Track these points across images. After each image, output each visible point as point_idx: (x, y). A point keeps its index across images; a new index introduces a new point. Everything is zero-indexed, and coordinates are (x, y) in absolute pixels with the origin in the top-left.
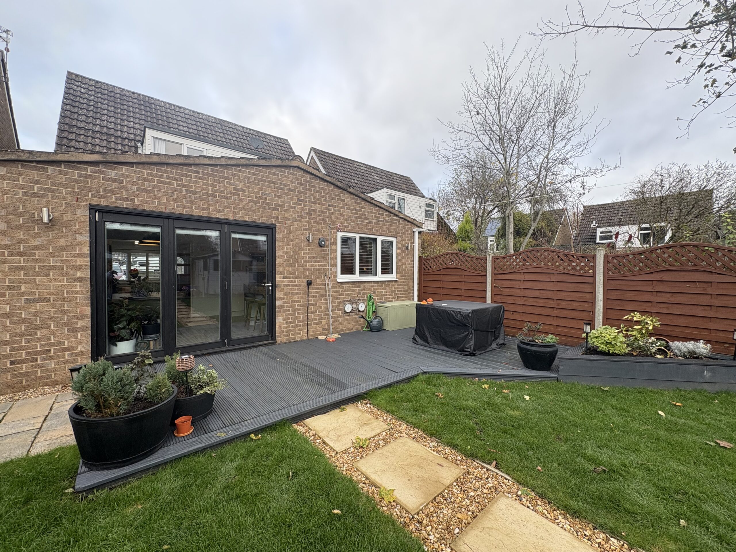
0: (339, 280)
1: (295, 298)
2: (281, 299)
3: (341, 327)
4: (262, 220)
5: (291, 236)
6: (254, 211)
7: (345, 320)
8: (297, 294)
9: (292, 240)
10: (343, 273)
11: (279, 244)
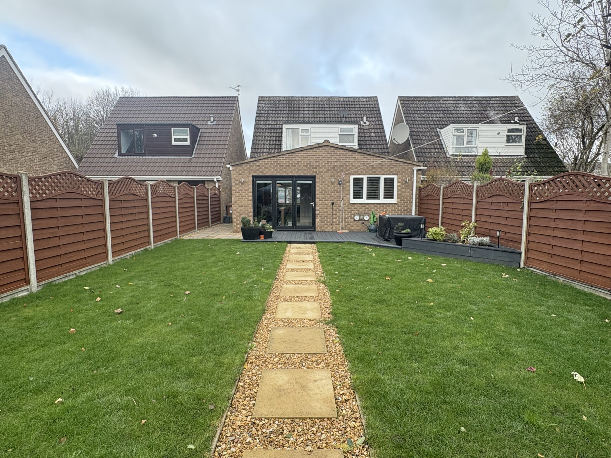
0: (351, 202)
1: (325, 210)
2: (318, 210)
3: (352, 228)
4: (309, 174)
5: (323, 180)
6: (305, 170)
7: (355, 224)
8: (326, 208)
9: (324, 182)
10: (354, 198)
11: (317, 184)
